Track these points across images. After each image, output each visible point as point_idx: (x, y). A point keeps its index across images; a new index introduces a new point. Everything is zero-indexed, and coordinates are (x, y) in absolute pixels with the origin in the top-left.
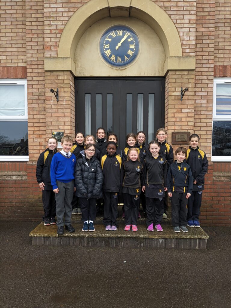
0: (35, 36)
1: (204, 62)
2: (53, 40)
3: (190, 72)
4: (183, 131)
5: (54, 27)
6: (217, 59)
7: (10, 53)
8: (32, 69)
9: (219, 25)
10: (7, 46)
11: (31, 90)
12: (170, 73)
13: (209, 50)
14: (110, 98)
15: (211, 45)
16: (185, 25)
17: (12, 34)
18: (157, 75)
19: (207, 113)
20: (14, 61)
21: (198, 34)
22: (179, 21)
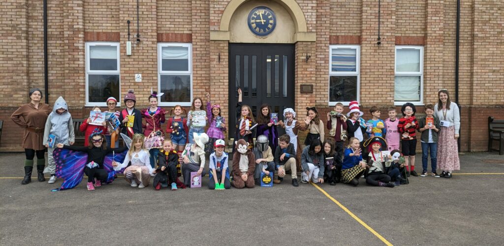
0: (199, 11)
1: (322, 33)
2: (216, 18)
3: (313, 43)
4: (308, 84)
5: (217, 9)
6: (332, 31)
7: (178, 23)
8: (196, 36)
9: (333, 6)
10: (175, 17)
11: (195, 52)
12: (299, 43)
13: (326, 25)
14: (254, 58)
15: (327, 22)
16: (309, 11)
17: (179, 9)
18: (289, 42)
19: (325, 70)
20: (180, 29)
21: (318, 14)
22: (304, 8)
